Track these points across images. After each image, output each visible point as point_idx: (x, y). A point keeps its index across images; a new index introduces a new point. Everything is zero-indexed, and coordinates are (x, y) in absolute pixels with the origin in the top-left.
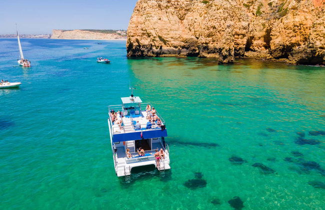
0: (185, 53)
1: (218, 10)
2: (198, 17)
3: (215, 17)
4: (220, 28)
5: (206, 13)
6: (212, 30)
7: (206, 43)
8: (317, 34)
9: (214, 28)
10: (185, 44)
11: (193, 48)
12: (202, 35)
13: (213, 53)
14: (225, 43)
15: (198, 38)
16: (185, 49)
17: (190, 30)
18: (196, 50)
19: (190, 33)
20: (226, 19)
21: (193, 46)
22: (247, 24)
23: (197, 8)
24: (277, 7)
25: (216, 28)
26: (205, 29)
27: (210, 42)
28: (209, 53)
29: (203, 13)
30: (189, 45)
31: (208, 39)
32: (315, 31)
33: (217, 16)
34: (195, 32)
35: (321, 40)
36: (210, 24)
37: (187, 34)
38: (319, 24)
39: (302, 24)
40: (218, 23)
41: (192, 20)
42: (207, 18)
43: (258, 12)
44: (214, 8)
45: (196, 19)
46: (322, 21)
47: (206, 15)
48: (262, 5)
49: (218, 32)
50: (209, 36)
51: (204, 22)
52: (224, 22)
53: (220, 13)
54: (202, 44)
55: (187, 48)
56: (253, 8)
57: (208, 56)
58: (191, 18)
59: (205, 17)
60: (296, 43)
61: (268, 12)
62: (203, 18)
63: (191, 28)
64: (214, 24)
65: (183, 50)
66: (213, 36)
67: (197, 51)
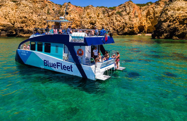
0: (4, 34)
1: (25, 7)
2: (11, 10)
3: (25, 11)
4: (30, 18)
5: (17, 8)
6: (24, 19)
7: (21, 27)
8: (85, 22)
9: (25, 17)
10: (3, 28)
11: (10, 31)
12: (17, 22)
13: (28, 33)
14: (39, 25)
15: (13, 25)
16: (4, 32)
17: (6, 19)
18: (13, 32)
19: (6, 21)
20: (33, 13)
21: (10, 29)
22: (45, 17)
23: (9, 4)
24: (57, 11)
25: (27, 18)
26: (18, 18)
27: (24, 26)
28: (24, 34)
29: (14, 8)
30: (7, 29)
31: (22, 24)
32: (83, 20)
33: (26, 10)
34: (10, 20)
35: (87, 25)
36: (21, 15)
37: (4, 21)
38: (84, 17)
39: (74, 19)
40: (27, 15)
41: (6, 12)
42: (18, 11)
43: (48, 13)
44: (22, 5)
45: (9, 11)
46: (85, 16)
47: (17, 10)
48: (49, 9)
49: (29, 20)
50: (22, 22)
51: (17, 14)
52: (32, 15)
53: (27, 9)
54: (18, 27)
55: (6, 31)
56: (45, 10)
57: (25, 35)
58: (5, 10)
59: (16, 11)
60: (73, 28)
61: (53, 13)
62: (14, 11)
63: (6, 17)
64: (25, 15)
65: (2, 32)
66: (25, 23)
67: (15, 33)
